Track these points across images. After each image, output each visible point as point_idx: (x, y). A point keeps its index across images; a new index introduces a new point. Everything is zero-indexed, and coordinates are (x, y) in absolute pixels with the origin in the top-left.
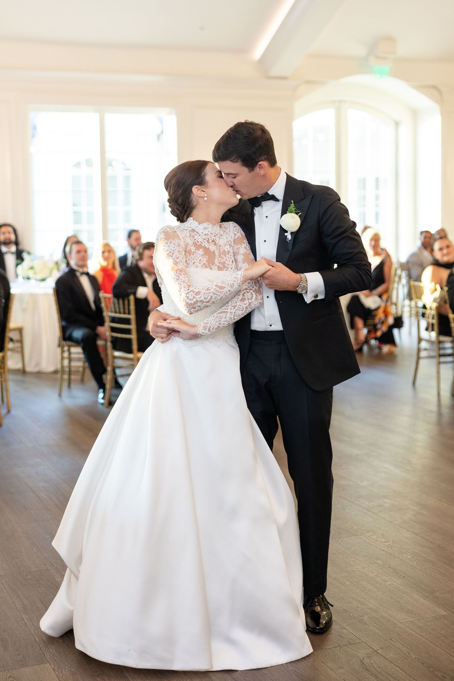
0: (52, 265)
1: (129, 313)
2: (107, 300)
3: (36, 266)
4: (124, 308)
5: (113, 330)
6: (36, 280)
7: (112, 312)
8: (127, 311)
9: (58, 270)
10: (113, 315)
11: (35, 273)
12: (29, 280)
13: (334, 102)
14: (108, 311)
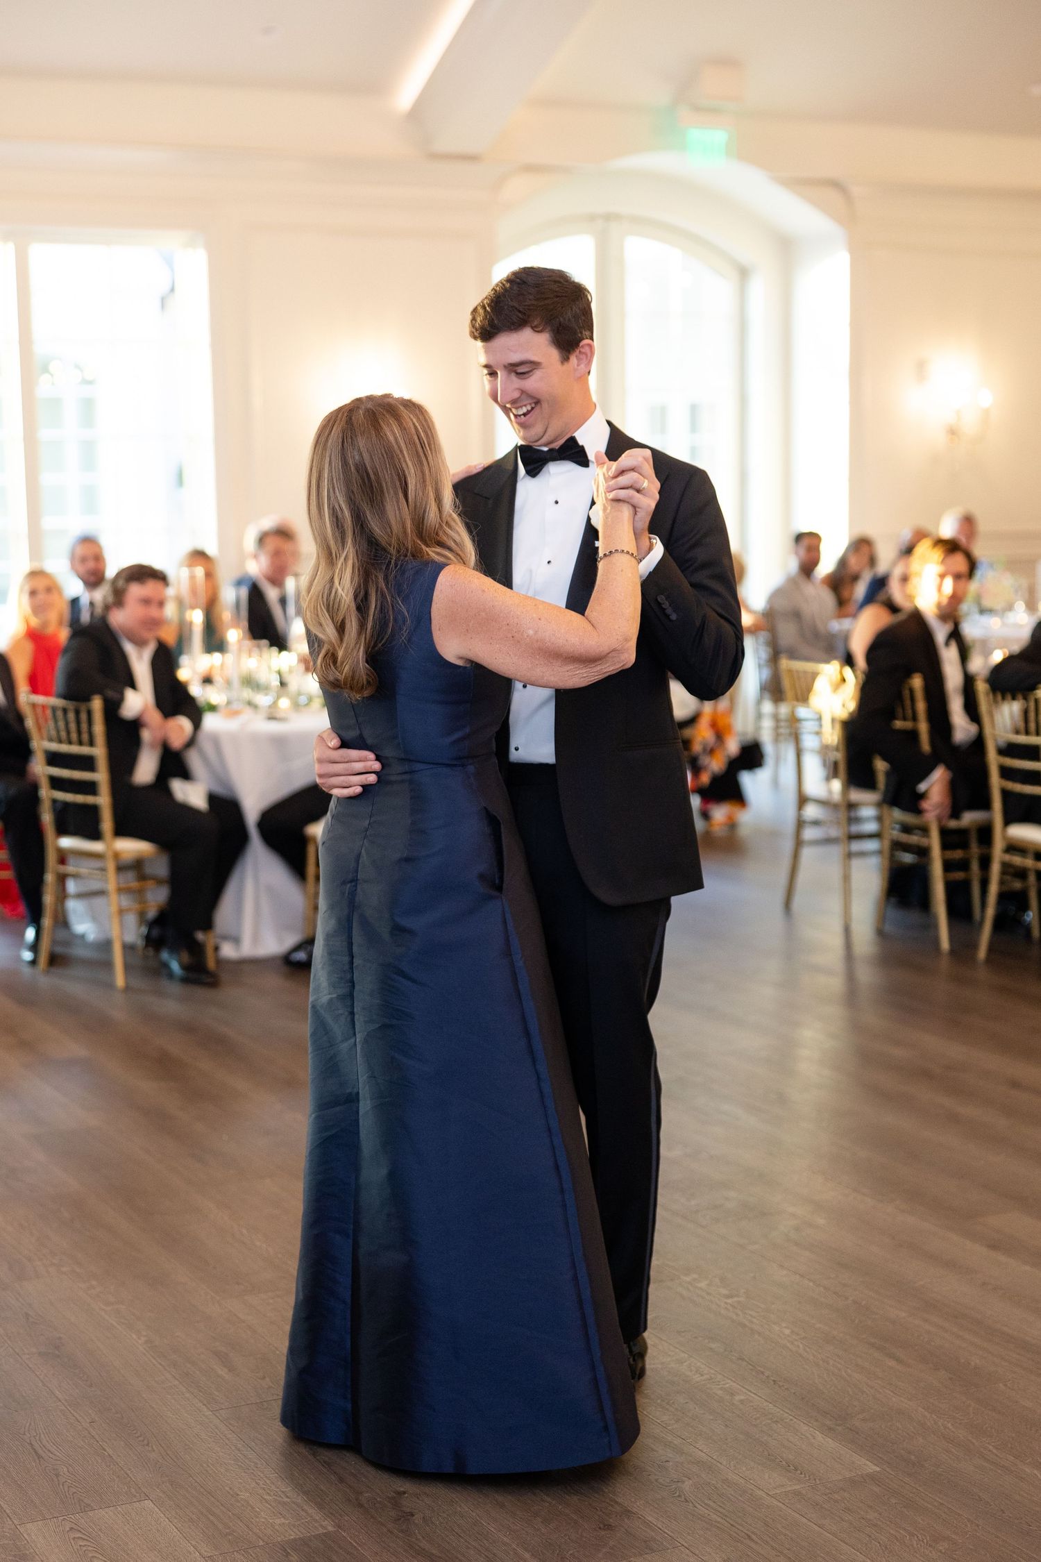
1: (91, 743)
2: (38, 710)
4: (79, 732)
5: (56, 783)
7: (50, 739)
8: (85, 737)
10: (54, 747)
13: (592, 218)
14: (42, 738)
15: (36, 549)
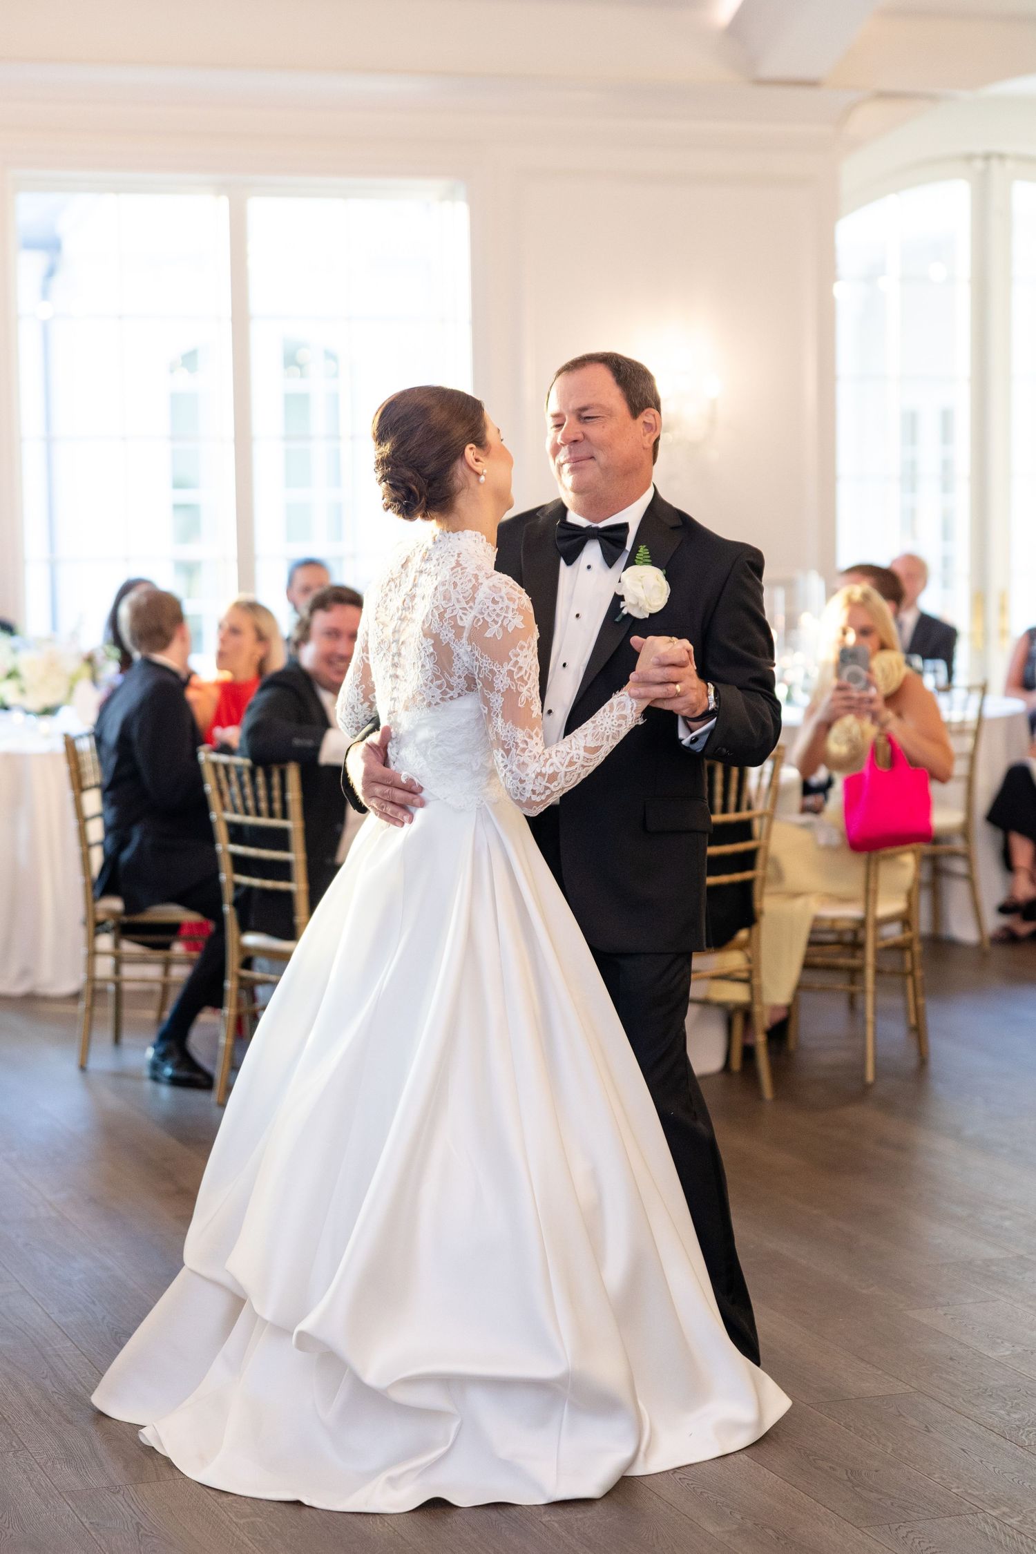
0: (73, 665)
1: (285, 815)
2: (222, 773)
3: (24, 670)
4: (270, 800)
5: (241, 864)
6: (27, 712)
7: (236, 811)
8: (277, 806)
9: (94, 681)
10: (238, 818)
11: (22, 691)
12: (8, 712)
13: (969, 158)
14: (224, 808)
15: (246, 575)
